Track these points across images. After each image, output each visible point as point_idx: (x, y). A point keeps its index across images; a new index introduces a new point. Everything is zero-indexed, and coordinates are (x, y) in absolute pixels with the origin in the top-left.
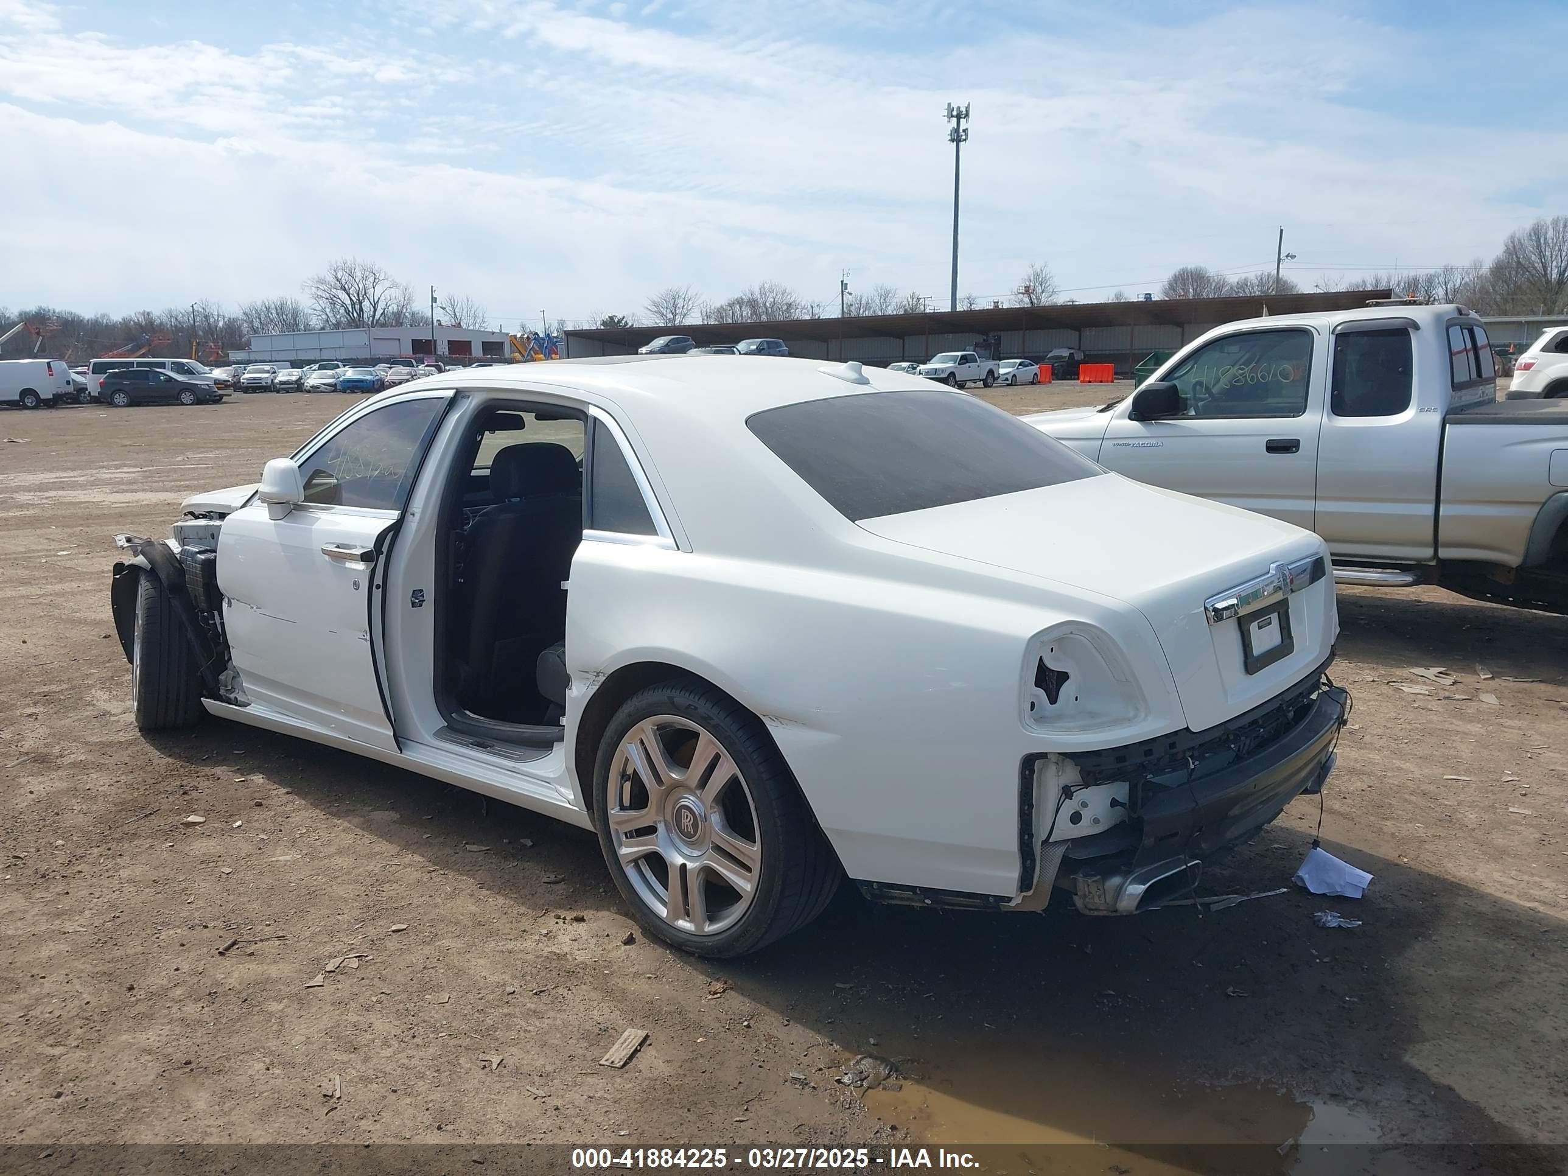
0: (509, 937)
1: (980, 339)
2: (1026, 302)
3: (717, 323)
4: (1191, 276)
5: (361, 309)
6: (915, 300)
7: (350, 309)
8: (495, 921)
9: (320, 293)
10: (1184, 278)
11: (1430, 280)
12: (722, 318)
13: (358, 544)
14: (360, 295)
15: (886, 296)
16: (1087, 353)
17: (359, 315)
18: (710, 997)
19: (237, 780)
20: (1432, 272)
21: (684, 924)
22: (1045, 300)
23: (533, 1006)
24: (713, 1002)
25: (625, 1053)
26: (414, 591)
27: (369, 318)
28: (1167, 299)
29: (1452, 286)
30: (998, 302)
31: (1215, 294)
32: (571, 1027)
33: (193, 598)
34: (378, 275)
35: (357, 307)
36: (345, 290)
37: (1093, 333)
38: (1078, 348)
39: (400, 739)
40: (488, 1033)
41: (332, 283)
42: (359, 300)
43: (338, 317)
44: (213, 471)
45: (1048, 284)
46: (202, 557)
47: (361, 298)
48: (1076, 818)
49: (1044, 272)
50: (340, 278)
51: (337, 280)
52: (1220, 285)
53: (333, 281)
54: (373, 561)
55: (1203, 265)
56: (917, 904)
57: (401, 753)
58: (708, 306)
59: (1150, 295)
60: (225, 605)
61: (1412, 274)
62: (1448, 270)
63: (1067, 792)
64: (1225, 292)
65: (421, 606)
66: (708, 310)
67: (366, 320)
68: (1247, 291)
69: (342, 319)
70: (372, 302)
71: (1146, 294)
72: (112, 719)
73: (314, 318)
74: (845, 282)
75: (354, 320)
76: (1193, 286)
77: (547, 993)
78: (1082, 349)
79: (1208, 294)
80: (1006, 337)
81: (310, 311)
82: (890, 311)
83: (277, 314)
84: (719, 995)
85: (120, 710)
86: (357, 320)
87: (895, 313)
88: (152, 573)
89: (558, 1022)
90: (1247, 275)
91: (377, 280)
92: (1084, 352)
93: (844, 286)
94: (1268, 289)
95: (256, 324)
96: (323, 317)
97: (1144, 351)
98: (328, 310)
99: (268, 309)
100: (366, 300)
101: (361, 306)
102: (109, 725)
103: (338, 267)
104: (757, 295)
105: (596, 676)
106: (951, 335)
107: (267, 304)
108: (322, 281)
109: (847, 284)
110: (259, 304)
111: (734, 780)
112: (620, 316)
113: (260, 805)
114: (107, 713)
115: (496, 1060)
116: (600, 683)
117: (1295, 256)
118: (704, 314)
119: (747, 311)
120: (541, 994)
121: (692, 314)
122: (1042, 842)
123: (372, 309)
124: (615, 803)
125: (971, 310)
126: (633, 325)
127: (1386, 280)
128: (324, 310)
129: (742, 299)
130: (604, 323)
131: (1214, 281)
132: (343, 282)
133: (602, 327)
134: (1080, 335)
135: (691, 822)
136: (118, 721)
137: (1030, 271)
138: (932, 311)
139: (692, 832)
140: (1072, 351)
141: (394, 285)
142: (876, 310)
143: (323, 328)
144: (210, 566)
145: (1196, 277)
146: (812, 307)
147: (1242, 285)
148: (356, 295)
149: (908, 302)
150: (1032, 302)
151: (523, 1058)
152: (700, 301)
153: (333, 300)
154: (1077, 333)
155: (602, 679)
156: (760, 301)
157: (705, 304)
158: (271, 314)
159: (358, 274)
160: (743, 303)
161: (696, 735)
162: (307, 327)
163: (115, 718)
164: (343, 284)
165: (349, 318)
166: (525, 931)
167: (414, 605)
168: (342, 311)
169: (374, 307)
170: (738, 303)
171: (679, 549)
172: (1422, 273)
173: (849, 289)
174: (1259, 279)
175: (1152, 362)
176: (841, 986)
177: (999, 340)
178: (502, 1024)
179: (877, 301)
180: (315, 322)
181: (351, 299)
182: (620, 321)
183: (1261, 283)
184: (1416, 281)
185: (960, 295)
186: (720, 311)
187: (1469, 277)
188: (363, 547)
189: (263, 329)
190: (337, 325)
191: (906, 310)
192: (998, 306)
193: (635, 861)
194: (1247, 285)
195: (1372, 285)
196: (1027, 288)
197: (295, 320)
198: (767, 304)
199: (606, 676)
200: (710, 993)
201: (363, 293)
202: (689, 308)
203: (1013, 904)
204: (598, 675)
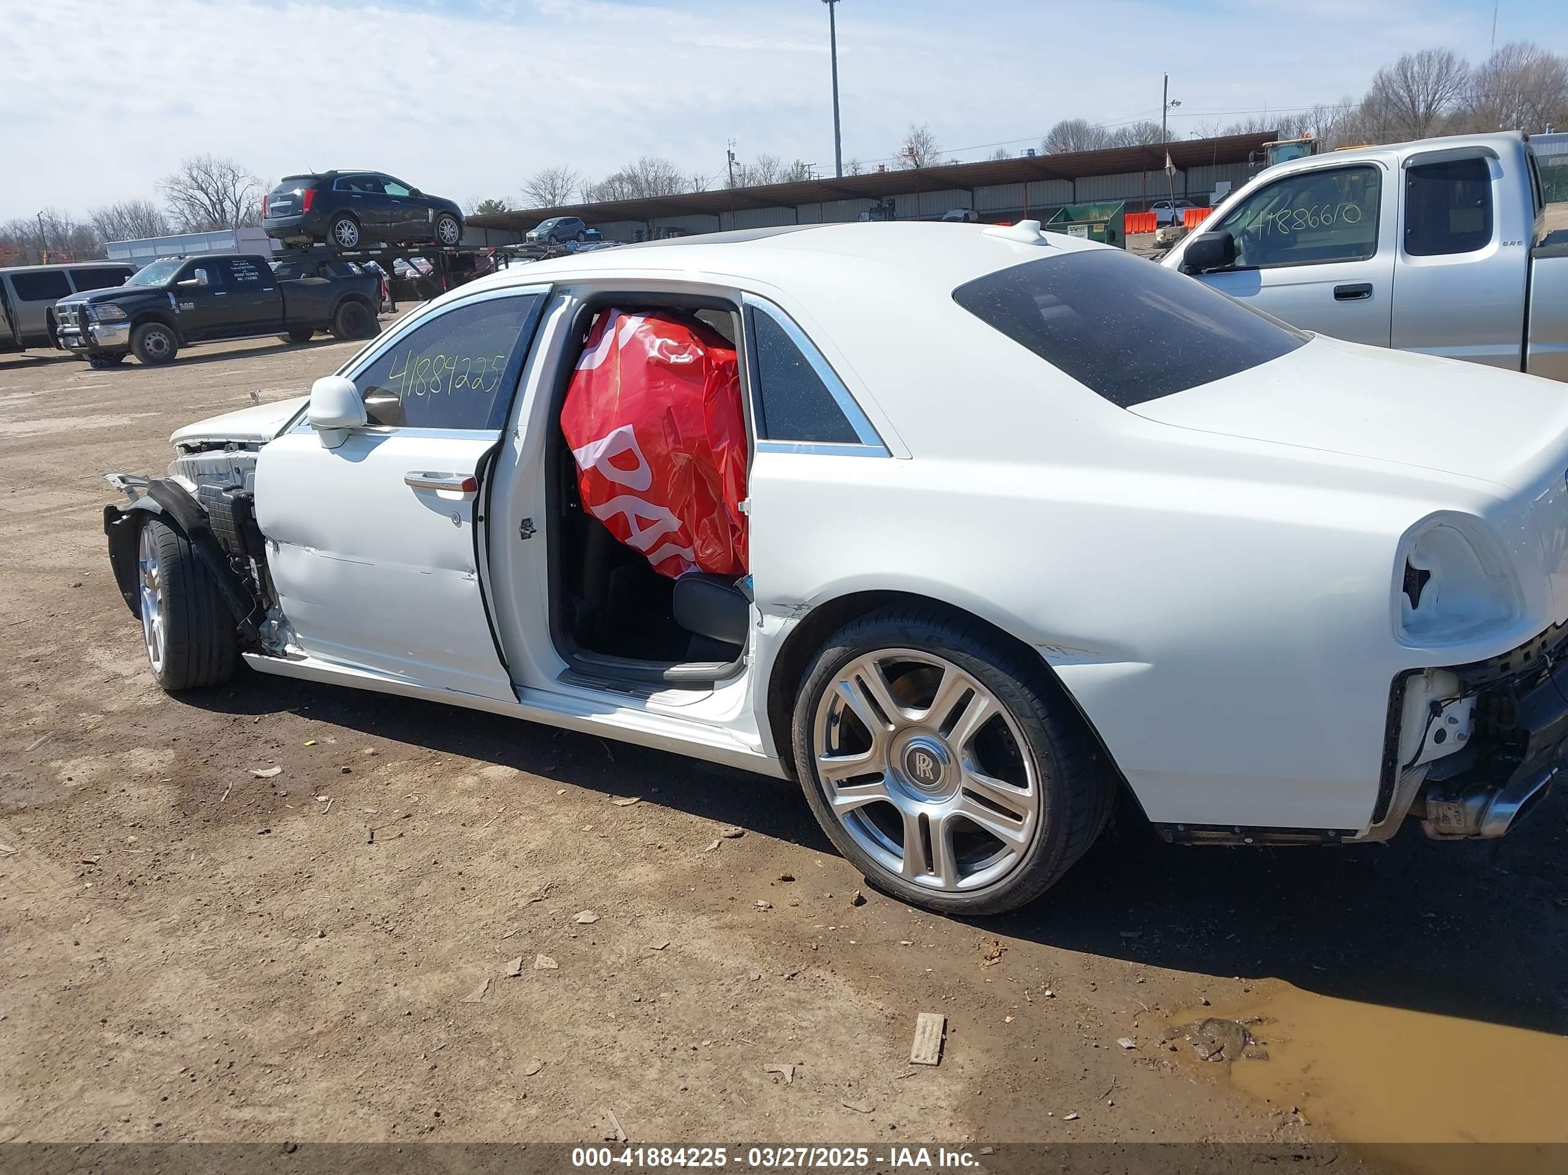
0: (717, 908)
1: (874, 204)
2: (910, 165)
3: (598, 202)
4: (1071, 130)
5: (223, 210)
6: (799, 167)
7: (211, 210)
8: (693, 889)
9: (175, 194)
10: (1065, 131)
11: (1302, 120)
12: (603, 196)
13: (454, 472)
14: (220, 194)
15: (770, 165)
16: (981, 213)
17: (221, 216)
18: (988, 963)
19: (307, 744)
20: (1304, 112)
21: (932, 881)
22: (928, 162)
23: (793, 995)
24: (993, 969)
25: (934, 1045)
26: (523, 521)
27: (232, 219)
28: (1048, 154)
29: (1324, 125)
30: (883, 166)
31: (1095, 147)
32: (851, 1018)
33: (222, 543)
34: (236, 172)
35: (218, 207)
36: (202, 189)
37: (986, 192)
38: (970, 208)
39: (518, 688)
40: (757, 1033)
41: (188, 183)
42: (219, 199)
43: (199, 218)
44: (114, 391)
45: (928, 146)
46: (230, 496)
47: (221, 198)
48: (1440, 736)
49: (925, 133)
50: (195, 176)
51: (193, 180)
52: (1100, 135)
53: (189, 181)
54: (475, 490)
55: (1082, 117)
56: (1232, 844)
57: (520, 702)
58: (588, 185)
59: (1034, 151)
60: (269, 548)
61: (1284, 115)
62: (1319, 110)
63: (1435, 708)
64: (1104, 145)
65: (530, 537)
66: (589, 189)
67: (229, 221)
68: (1126, 142)
69: (203, 220)
70: (234, 201)
71: (1029, 150)
72: (127, 682)
73: (172, 221)
74: (732, 152)
75: (216, 221)
76: (1073, 139)
77: (800, 976)
78: (975, 209)
79: (1089, 147)
80: (899, 201)
81: (168, 214)
82: (775, 180)
83: (131, 219)
84: (996, 960)
85: (131, 671)
86: (219, 221)
87: (780, 182)
88: (165, 517)
89: (834, 1013)
90: (1125, 125)
91: (236, 178)
92: (978, 212)
93: (731, 156)
94: (1147, 138)
95: (110, 231)
96: (182, 219)
97: (1054, 206)
98: (187, 212)
99: (121, 215)
100: (227, 200)
101: (222, 206)
102: (126, 689)
103: (191, 165)
104: (638, 171)
105: (796, 609)
106: (844, 201)
107: (118, 208)
108: (177, 182)
109: (733, 154)
110: (110, 209)
111: (997, 719)
112: (497, 201)
113: (347, 771)
114: (117, 676)
115: (787, 1070)
116: (802, 617)
117: (1180, 103)
118: (585, 193)
119: (627, 188)
120: (795, 978)
121: (572, 194)
122: (1403, 766)
123: (235, 209)
124: (822, 749)
125: (856, 176)
126: (510, 209)
127: (1260, 123)
128: (182, 212)
129: (621, 175)
130: (481, 209)
131: (1093, 132)
132: (200, 180)
133: (479, 213)
134: (973, 196)
135: (930, 766)
136: (135, 684)
137: (912, 133)
138: (816, 179)
139: (932, 778)
140: (967, 212)
141: (256, 182)
142: (760, 180)
143: (183, 232)
144: (244, 506)
145: (1075, 130)
146: (696, 180)
147: (1122, 135)
148: (215, 194)
149: (793, 170)
150: (916, 164)
151: (816, 1064)
152: (579, 180)
153: (191, 201)
154: (970, 193)
155: (806, 612)
156: (642, 176)
157: (585, 182)
158: (125, 219)
159: (215, 172)
160: (623, 180)
161: (939, 672)
162: (166, 231)
163: (131, 681)
164: (200, 183)
165: (211, 220)
166: (733, 899)
167: (524, 536)
168: (202, 212)
169: (237, 207)
170: (619, 180)
171: (892, 456)
172: (1294, 114)
173: (736, 160)
174: (1137, 128)
175: (1062, 218)
176: (1130, 935)
177: (893, 204)
178: (769, 1022)
179: (761, 171)
180: (174, 225)
181: (210, 200)
182: (497, 206)
183: (1139, 133)
184: (1288, 121)
185: (844, 160)
186: (601, 189)
187: (1339, 116)
188: (460, 475)
189: (118, 236)
190: (199, 228)
191: (791, 178)
192: (884, 170)
193: (853, 814)
194: (1126, 136)
195: (1246, 129)
196: (911, 150)
197: (151, 224)
198: (649, 179)
199: (812, 608)
200: (986, 958)
201: (223, 192)
202: (568, 188)
203: (1358, 836)
204: (800, 607)
